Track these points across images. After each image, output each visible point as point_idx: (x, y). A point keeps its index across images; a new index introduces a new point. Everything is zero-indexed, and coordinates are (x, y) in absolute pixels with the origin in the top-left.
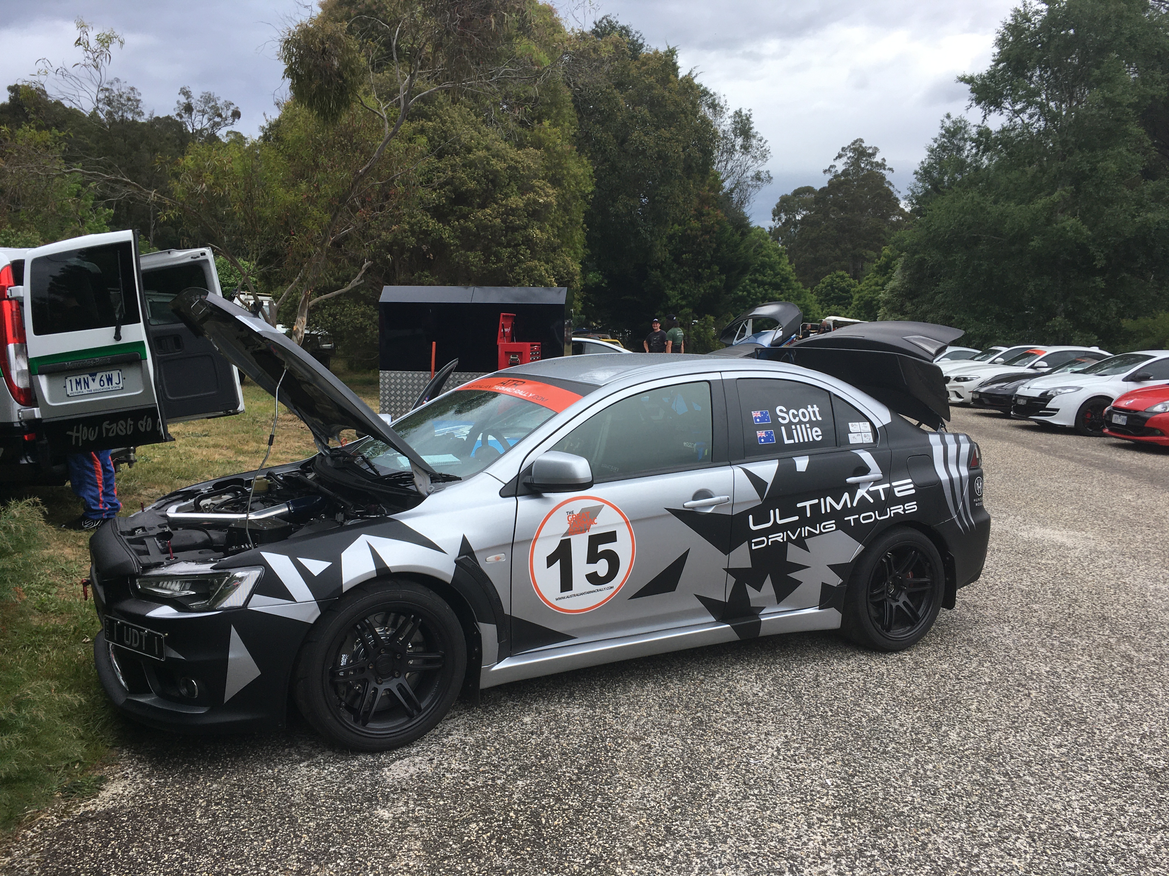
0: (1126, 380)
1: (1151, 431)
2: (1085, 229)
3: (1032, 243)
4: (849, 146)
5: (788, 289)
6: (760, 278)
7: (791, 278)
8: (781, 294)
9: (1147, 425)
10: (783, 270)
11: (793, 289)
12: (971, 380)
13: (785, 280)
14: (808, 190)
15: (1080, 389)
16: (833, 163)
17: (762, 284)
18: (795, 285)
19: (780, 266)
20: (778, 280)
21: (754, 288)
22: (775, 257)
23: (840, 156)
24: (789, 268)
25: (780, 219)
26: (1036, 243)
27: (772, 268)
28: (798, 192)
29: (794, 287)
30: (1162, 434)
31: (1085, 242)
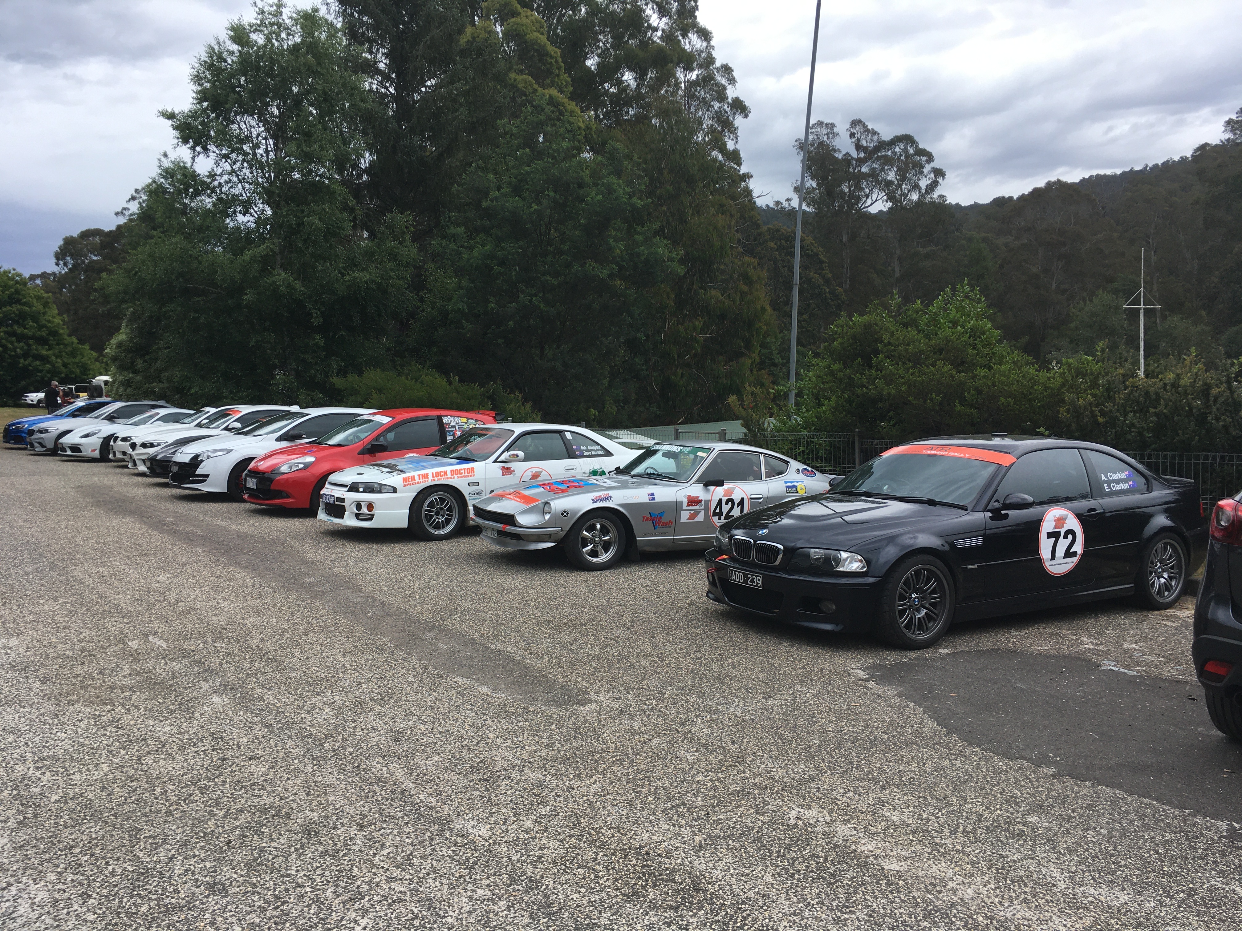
0: (279, 439)
1: (278, 494)
2: (298, 285)
3: (246, 297)
4: (143, 189)
5: (58, 344)
6: (19, 331)
7: (61, 331)
8: (49, 350)
9: (272, 487)
10: (49, 321)
11: (65, 345)
12: (159, 445)
13: (54, 333)
14: (97, 232)
15: (229, 451)
16: (126, 206)
17: (21, 338)
18: (68, 340)
19: (46, 317)
20: (44, 333)
21: (12, 343)
22: (38, 306)
23: (133, 198)
24: (57, 320)
25: (65, 264)
26: (248, 297)
27: (35, 319)
28: (86, 234)
29: (66, 342)
30: (288, 497)
31: (302, 298)
